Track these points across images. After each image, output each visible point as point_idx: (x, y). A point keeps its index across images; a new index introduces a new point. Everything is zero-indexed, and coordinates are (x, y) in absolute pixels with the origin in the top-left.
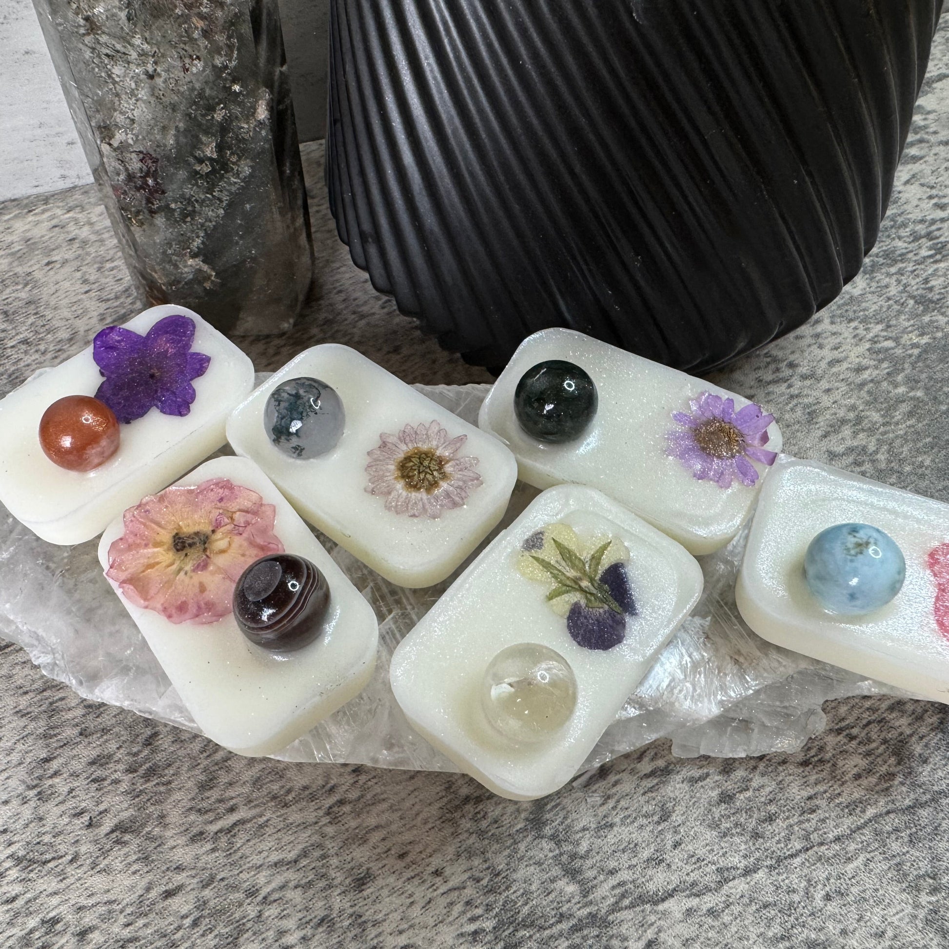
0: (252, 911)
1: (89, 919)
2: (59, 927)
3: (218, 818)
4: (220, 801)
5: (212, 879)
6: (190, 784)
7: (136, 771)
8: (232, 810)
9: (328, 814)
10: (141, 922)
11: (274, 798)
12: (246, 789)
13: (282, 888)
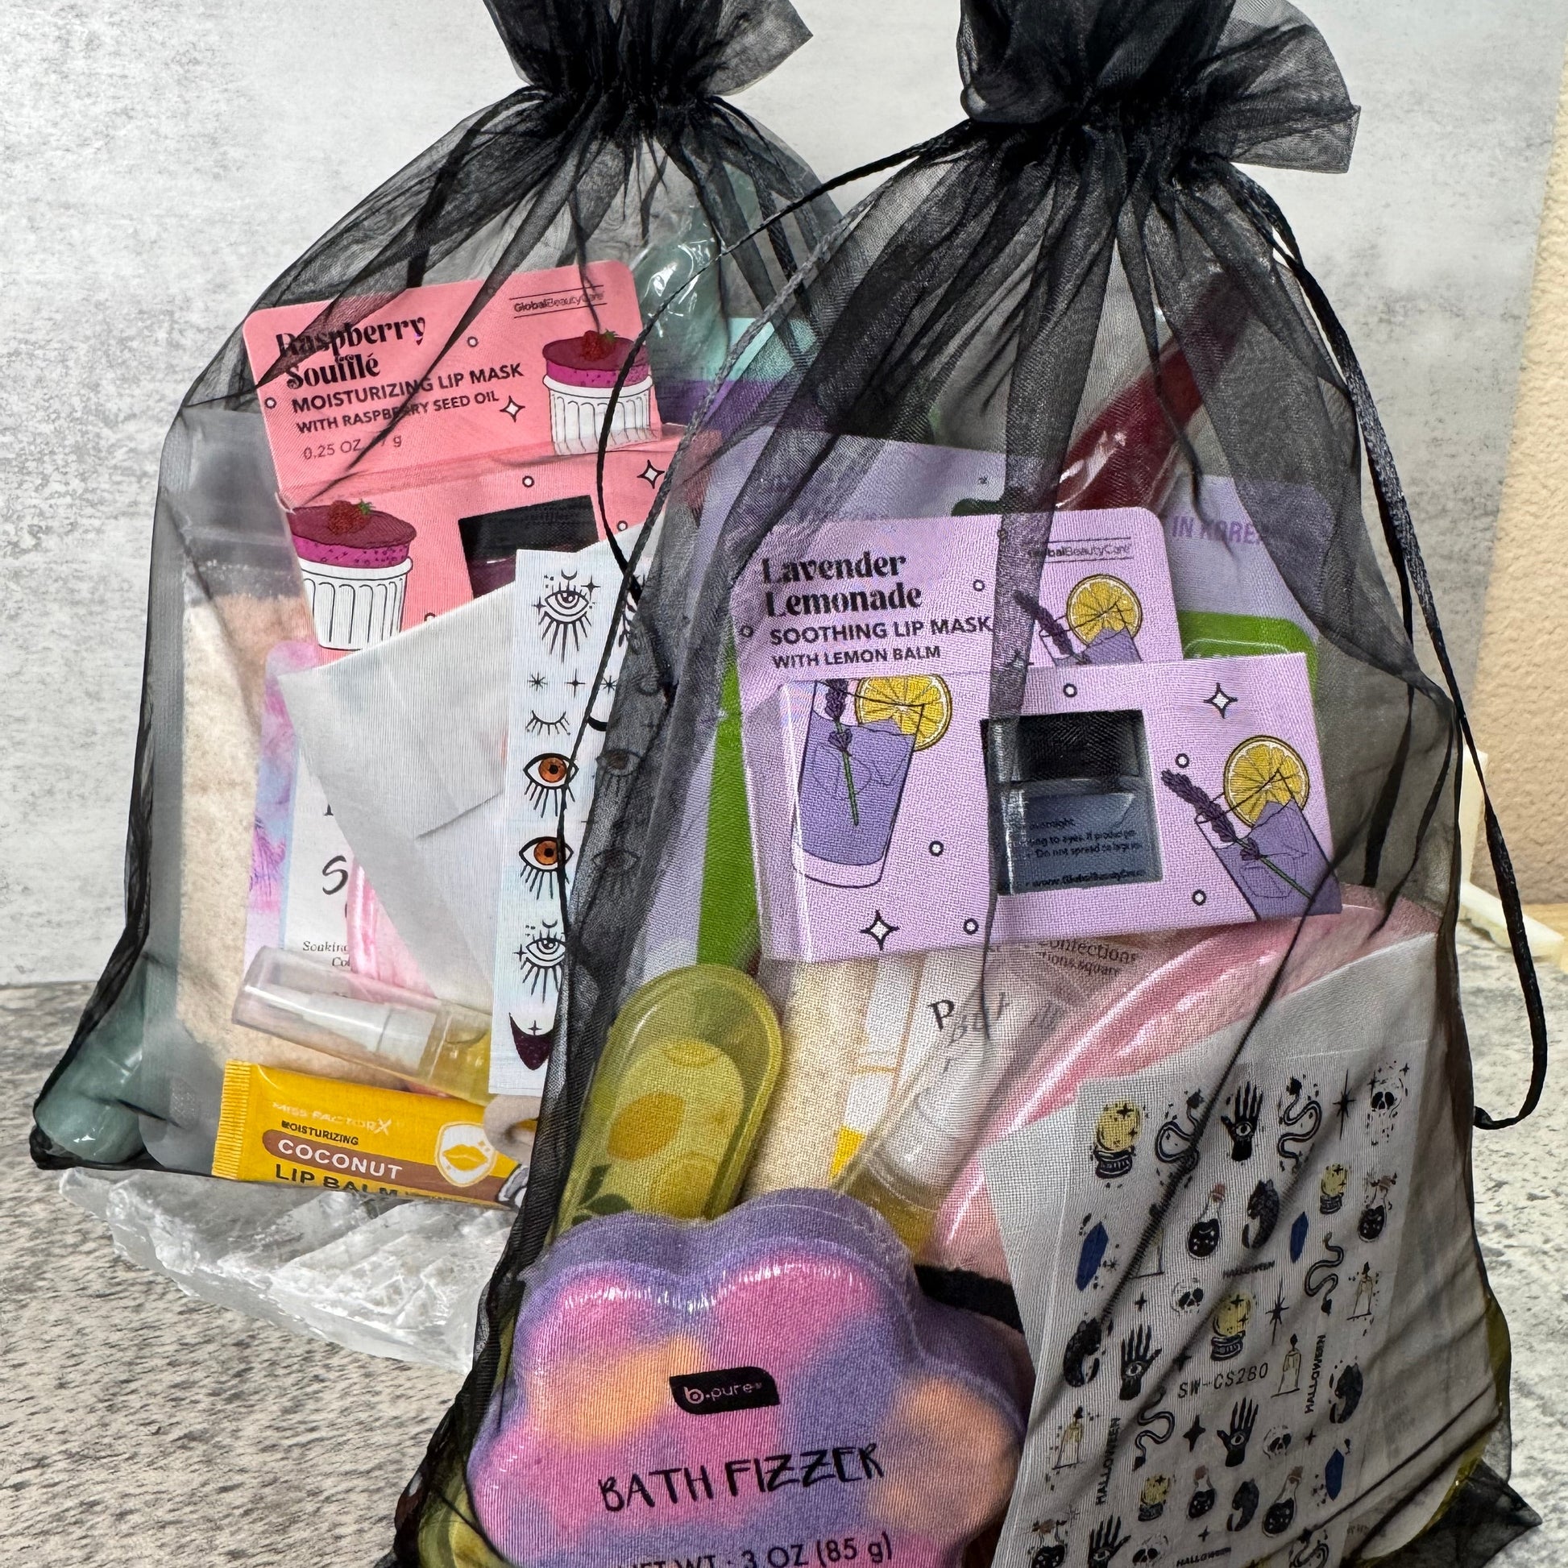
0: (310, 1507)
1: (130, 1504)
2: (98, 1508)
3: (297, 1435)
4: (301, 1422)
5: (275, 1480)
6: (275, 1408)
7: (218, 1395)
8: (312, 1430)
9: (412, 1438)
10: (188, 1509)
11: (361, 1423)
12: (332, 1416)
13: (348, 1491)
